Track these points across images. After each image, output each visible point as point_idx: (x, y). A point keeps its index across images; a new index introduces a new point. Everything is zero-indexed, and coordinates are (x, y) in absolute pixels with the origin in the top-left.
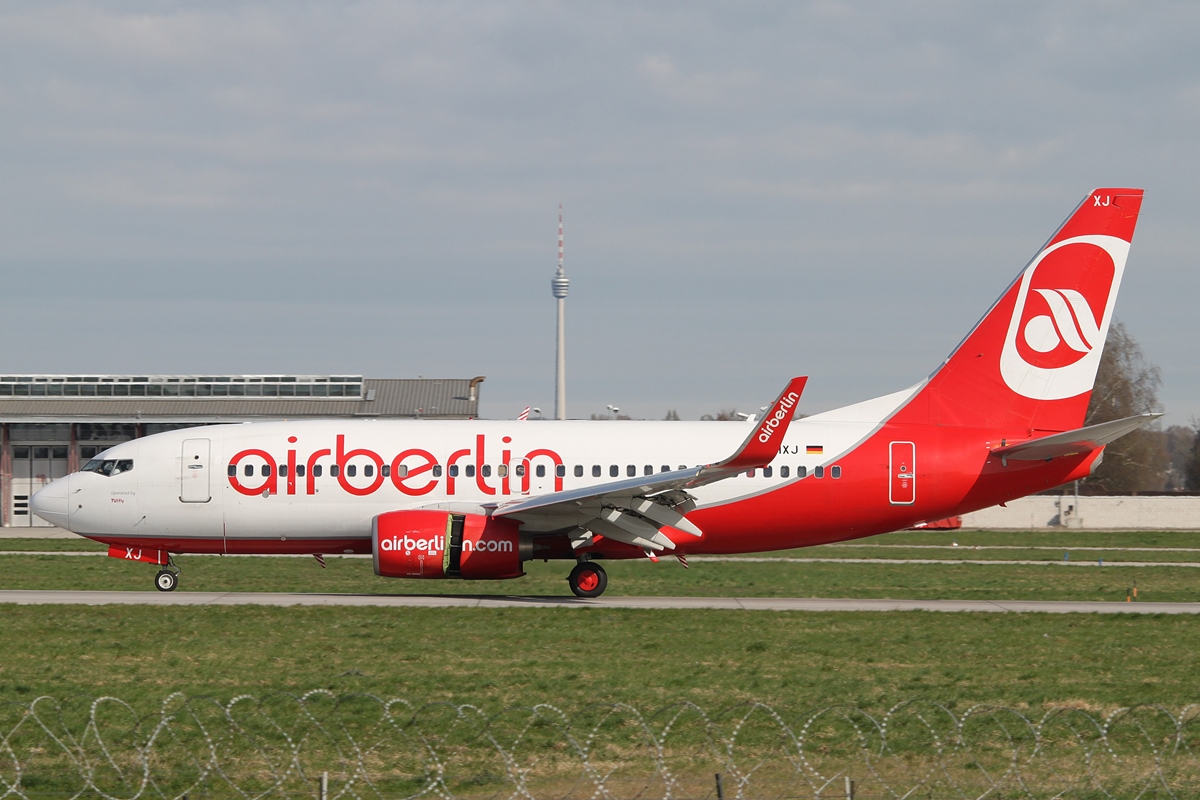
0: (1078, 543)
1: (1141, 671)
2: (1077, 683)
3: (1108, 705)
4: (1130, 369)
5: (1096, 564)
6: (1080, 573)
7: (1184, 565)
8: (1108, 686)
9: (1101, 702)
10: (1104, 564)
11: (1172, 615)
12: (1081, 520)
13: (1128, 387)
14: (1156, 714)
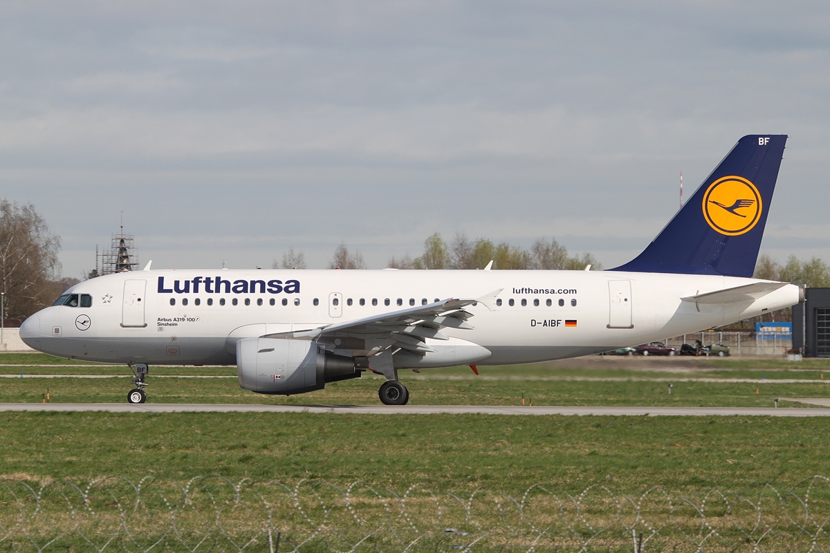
0: (3, 361)
1: (63, 453)
2: (19, 462)
3: (43, 476)
4: (39, 237)
5: (19, 376)
6: (7, 383)
7: (81, 376)
8: (42, 463)
9: (38, 475)
10: (24, 376)
11: (79, 412)
12: (6, 345)
13: (37, 250)
14: (79, 482)
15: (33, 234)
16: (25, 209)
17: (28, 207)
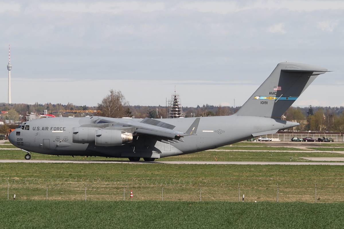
15: (121, 100)
16: (118, 93)
17: (119, 92)
